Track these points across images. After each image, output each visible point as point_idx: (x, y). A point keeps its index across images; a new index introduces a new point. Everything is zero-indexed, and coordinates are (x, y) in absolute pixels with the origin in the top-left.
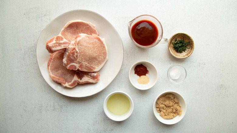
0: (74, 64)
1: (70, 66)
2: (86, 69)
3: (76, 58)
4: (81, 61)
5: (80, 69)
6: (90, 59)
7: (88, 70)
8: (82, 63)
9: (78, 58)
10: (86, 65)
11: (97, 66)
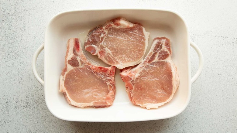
0: (94, 46)
1: (89, 47)
2: (107, 59)
3: (101, 40)
4: (105, 47)
5: (99, 55)
6: (117, 49)
7: (108, 62)
8: (104, 50)
9: (103, 41)
10: (109, 54)
11: (122, 62)
